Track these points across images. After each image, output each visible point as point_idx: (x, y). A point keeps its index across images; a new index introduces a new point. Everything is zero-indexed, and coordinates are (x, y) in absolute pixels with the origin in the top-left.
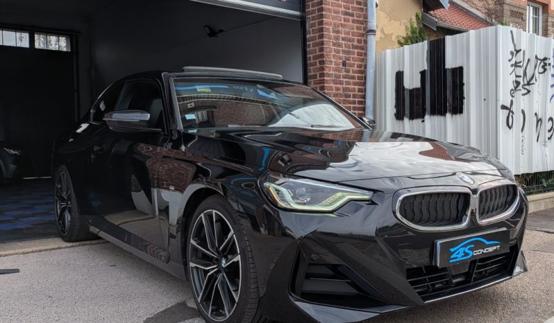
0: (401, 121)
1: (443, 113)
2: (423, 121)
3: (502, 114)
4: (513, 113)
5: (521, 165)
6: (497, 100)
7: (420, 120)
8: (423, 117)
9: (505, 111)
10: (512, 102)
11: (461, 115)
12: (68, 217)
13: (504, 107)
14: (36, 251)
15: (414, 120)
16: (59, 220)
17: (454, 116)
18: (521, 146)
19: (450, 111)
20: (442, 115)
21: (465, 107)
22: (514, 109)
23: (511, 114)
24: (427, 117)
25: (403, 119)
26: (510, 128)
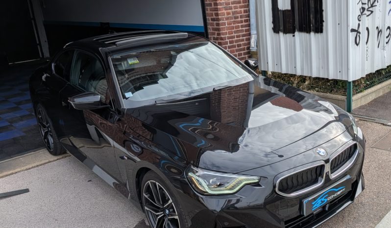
0: (277, 34)
1: (309, 31)
2: (294, 36)
3: (352, 36)
4: (360, 33)
5: (366, 68)
6: (348, 26)
7: (291, 35)
8: (294, 32)
9: (353, 33)
10: (359, 25)
11: (322, 34)
12: (51, 140)
13: (353, 30)
14: (35, 167)
15: (287, 35)
16: (44, 139)
17: (317, 34)
18: (366, 55)
19: (313, 31)
20: (307, 33)
21: (324, 28)
22: (360, 30)
23: (358, 34)
24: (297, 33)
25: (279, 33)
26: (357, 45)
